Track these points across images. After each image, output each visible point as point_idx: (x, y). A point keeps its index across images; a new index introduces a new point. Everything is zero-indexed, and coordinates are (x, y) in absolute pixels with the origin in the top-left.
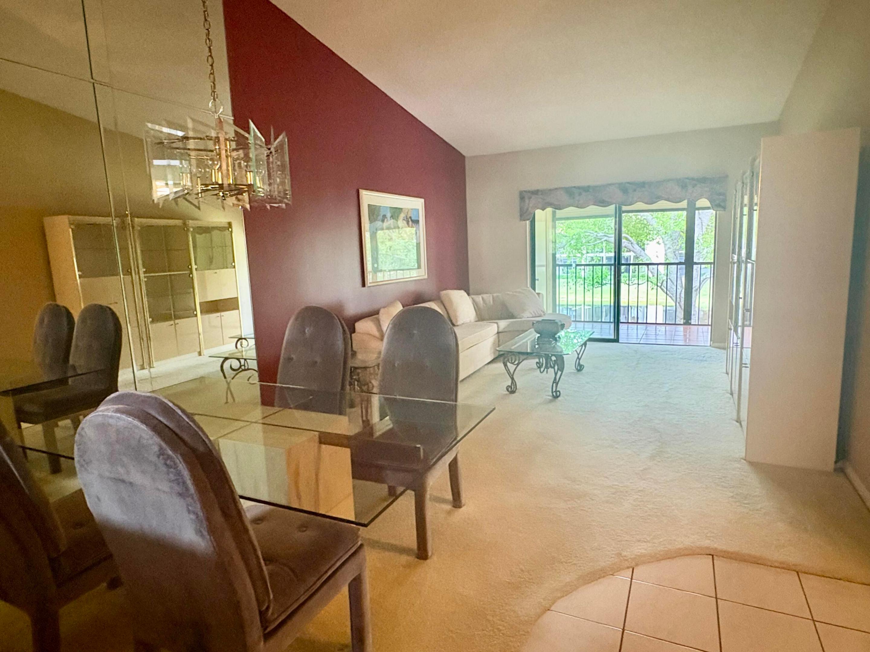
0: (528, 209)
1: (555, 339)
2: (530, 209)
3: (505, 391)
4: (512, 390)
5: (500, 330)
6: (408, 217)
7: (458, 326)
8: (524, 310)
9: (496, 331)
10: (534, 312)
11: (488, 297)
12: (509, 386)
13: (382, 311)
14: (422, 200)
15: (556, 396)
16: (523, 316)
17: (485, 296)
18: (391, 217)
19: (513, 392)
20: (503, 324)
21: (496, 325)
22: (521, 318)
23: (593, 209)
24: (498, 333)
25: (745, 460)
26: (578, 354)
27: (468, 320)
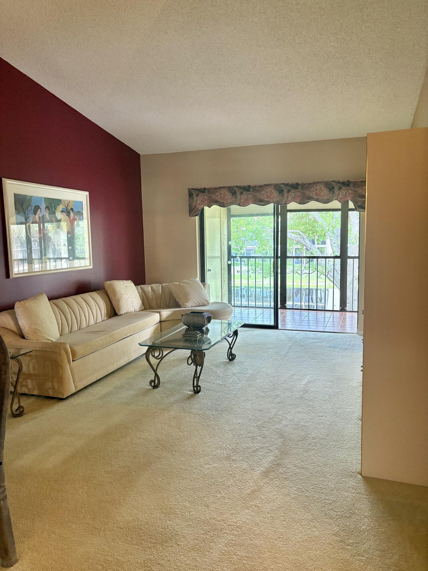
0: (196, 205)
1: (202, 332)
2: (197, 206)
3: (148, 385)
4: (155, 384)
5: (163, 319)
6: (69, 208)
7: (120, 315)
8: (187, 300)
9: (158, 320)
10: (197, 301)
11: (158, 287)
12: (152, 380)
13: (17, 305)
14: (87, 193)
15: (197, 390)
16: (187, 305)
17: (154, 286)
18: (46, 208)
19: (155, 387)
20: (166, 313)
21: (158, 314)
22: (185, 307)
23: (253, 207)
24: (160, 322)
25: (361, 475)
26: (230, 345)
27: (132, 309)
